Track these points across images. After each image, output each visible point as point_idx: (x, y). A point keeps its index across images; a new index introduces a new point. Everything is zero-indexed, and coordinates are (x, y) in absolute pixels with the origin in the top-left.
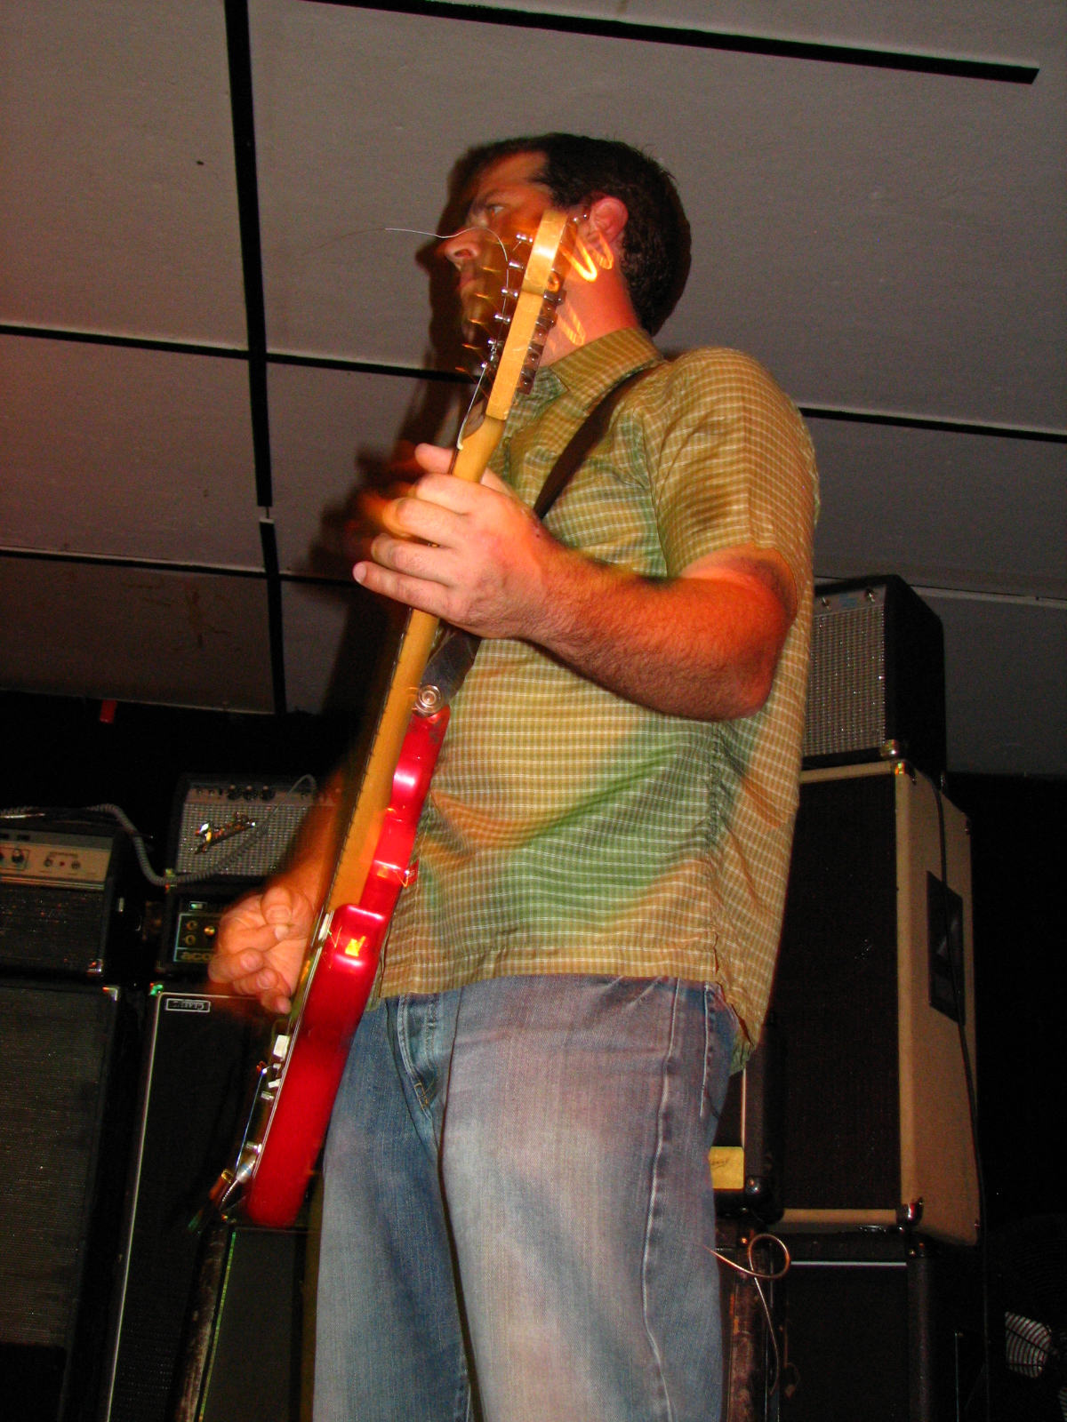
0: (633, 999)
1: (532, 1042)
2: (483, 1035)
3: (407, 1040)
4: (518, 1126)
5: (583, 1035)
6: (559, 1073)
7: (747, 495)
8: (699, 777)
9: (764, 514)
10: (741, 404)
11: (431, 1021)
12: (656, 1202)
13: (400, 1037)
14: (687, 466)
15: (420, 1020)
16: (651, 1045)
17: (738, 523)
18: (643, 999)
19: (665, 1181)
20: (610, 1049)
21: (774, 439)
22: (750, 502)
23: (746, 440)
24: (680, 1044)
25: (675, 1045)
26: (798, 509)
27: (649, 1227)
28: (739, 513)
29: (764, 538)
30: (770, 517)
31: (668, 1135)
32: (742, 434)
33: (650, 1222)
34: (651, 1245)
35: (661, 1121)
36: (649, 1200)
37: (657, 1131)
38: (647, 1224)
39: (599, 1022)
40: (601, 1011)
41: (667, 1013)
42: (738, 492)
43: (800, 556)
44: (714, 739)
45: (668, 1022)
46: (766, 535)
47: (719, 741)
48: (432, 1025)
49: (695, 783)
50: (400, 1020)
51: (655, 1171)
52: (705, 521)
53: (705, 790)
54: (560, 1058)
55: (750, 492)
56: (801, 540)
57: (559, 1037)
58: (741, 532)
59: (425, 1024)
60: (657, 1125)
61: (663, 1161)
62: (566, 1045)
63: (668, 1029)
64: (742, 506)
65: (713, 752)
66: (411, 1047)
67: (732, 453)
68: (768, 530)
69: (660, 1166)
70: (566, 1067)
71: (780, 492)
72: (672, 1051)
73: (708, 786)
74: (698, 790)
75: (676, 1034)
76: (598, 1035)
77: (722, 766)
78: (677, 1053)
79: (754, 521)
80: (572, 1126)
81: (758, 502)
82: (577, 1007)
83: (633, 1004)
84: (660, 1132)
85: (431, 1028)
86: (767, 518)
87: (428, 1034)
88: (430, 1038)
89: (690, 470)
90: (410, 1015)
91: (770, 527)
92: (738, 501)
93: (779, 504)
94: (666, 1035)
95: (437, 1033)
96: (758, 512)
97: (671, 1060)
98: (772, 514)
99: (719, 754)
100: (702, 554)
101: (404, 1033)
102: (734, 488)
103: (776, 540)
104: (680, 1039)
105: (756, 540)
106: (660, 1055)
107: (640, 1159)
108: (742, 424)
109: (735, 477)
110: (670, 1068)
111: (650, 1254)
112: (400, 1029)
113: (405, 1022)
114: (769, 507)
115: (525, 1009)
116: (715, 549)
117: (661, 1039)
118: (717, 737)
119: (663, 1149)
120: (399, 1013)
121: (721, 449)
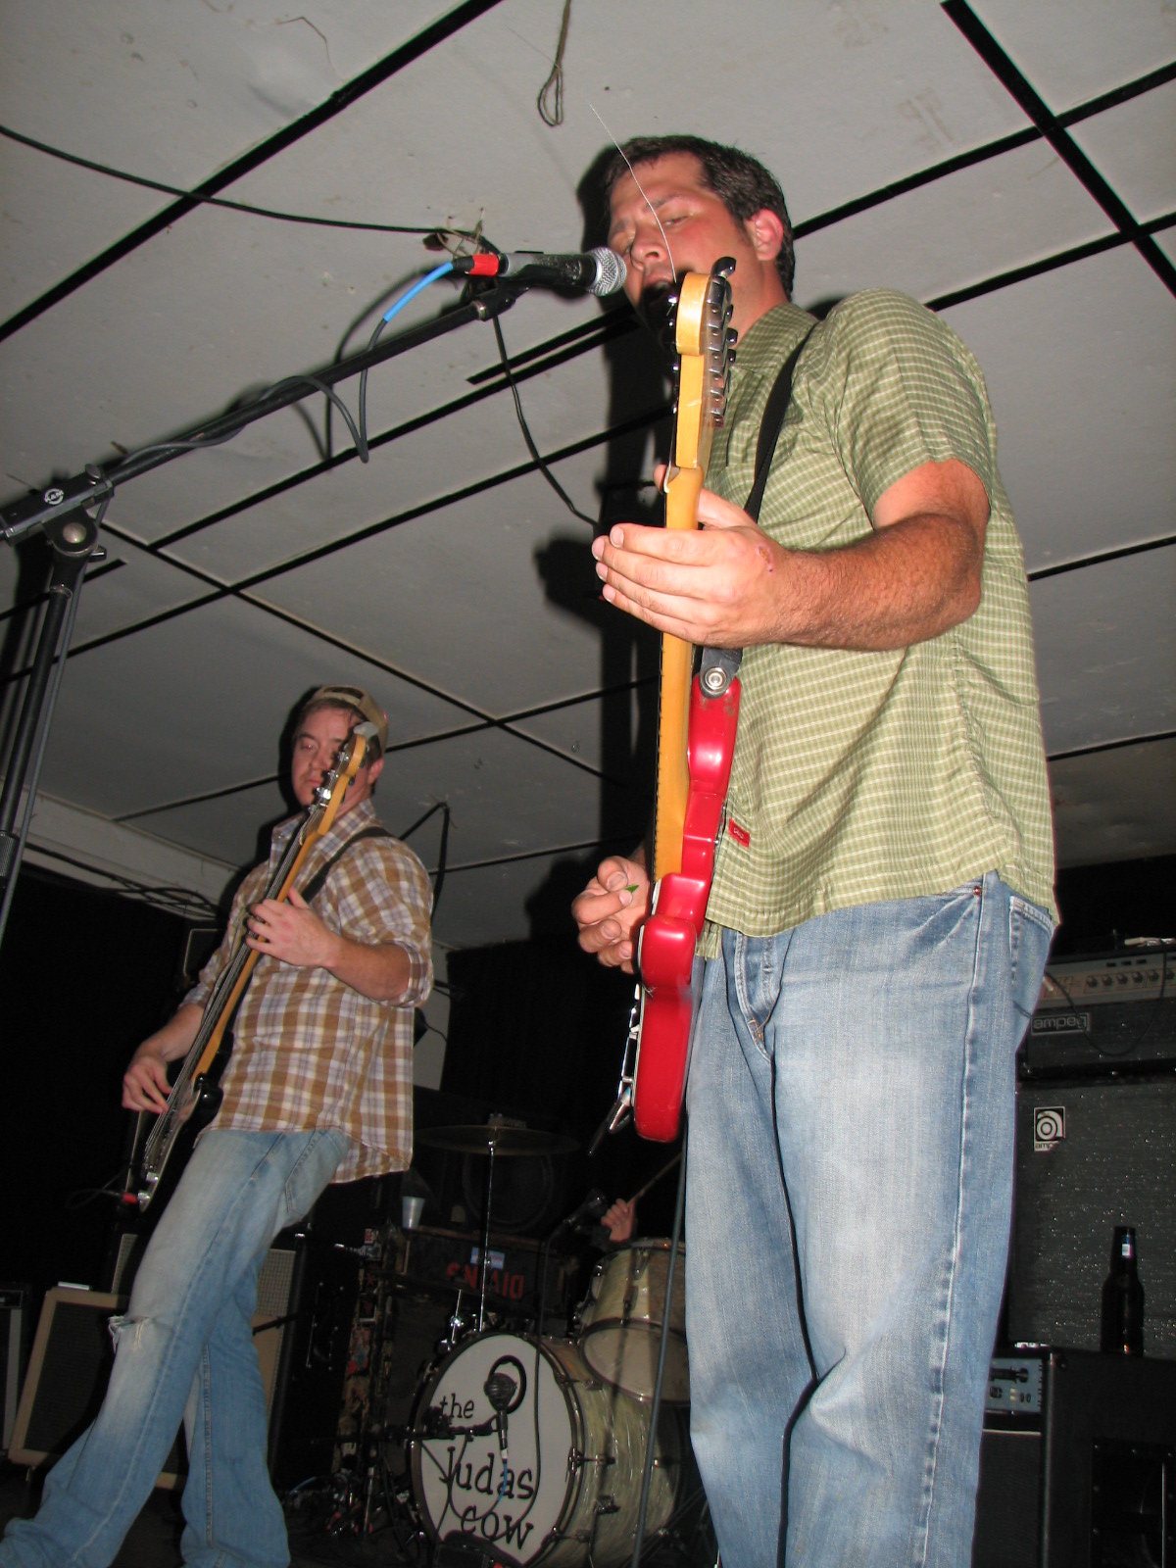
0: (943, 938)
1: (858, 983)
2: (811, 976)
3: (744, 983)
4: (850, 1059)
5: (901, 975)
6: (882, 1010)
7: (915, 419)
8: (944, 684)
9: (936, 430)
10: (887, 338)
11: (767, 967)
12: (968, 1118)
13: (737, 981)
14: (854, 408)
15: (756, 966)
16: (958, 979)
17: (914, 446)
18: (951, 937)
19: (973, 1098)
20: (925, 986)
21: (927, 358)
22: (919, 424)
23: (900, 370)
24: (983, 973)
25: (979, 975)
26: (967, 414)
27: (964, 1139)
28: (912, 437)
29: (941, 452)
30: (941, 430)
31: (973, 1061)
32: (895, 366)
33: (964, 1135)
34: (965, 1154)
35: (968, 1046)
36: (962, 1117)
37: (964, 1056)
38: (961, 1137)
39: (914, 963)
40: (915, 952)
41: (972, 946)
42: (907, 418)
43: (980, 456)
44: (952, 647)
45: (972, 955)
46: (942, 448)
47: (957, 646)
48: (767, 970)
49: (942, 690)
50: (737, 966)
51: (965, 1091)
52: (884, 453)
53: (953, 694)
54: (883, 997)
55: (917, 415)
56: (978, 441)
57: (881, 977)
58: (919, 454)
59: (762, 970)
60: (964, 1050)
61: (971, 1082)
62: (887, 984)
63: (972, 962)
64: (913, 431)
65: (954, 658)
66: (748, 990)
67: (891, 385)
68: (943, 443)
69: (968, 1086)
70: (888, 1005)
71: (946, 405)
72: (975, 981)
73: (955, 691)
74: (947, 695)
75: (980, 964)
76: (914, 974)
77: (964, 668)
78: (981, 983)
79: (927, 440)
80: (896, 1058)
81: (927, 421)
82: (895, 950)
83: (942, 943)
84: (967, 1057)
85: (767, 973)
86: (940, 433)
87: (765, 978)
88: (766, 982)
89: (858, 410)
90: (746, 962)
91: (945, 439)
92: (908, 427)
93: (947, 417)
94: (970, 967)
95: (772, 977)
96: (929, 431)
97: (976, 989)
98: (943, 427)
99: (960, 658)
100: (890, 483)
101: (741, 978)
102: (903, 416)
103: (953, 450)
104: (983, 968)
105: (934, 456)
106: (967, 987)
107: (952, 1080)
108: (893, 356)
109: (900, 407)
110: (977, 997)
111: (965, 1162)
112: (737, 974)
113: (743, 969)
114: (939, 422)
115: (849, 953)
116: (900, 476)
117: (966, 971)
118: (955, 642)
119: (970, 1071)
120: (736, 960)
121: (880, 383)
